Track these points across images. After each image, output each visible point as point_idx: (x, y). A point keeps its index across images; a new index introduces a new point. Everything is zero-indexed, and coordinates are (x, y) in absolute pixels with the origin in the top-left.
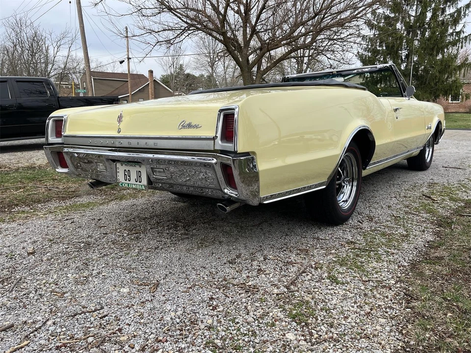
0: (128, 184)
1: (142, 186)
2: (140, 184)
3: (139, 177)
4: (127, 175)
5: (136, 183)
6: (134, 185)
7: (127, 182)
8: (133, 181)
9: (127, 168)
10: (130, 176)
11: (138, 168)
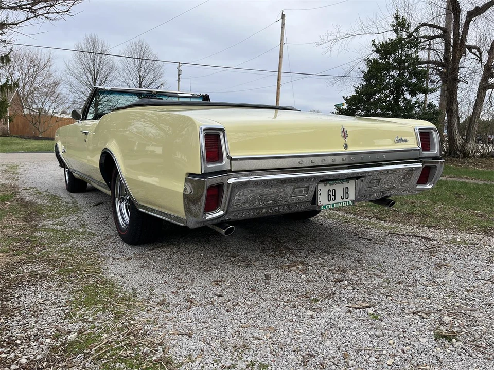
0: (333, 205)
1: (349, 202)
2: (347, 200)
3: (346, 193)
4: (331, 195)
5: (343, 201)
6: (340, 203)
7: (332, 202)
8: (338, 199)
9: (331, 187)
10: (335, 195)
11: (345, 185)
